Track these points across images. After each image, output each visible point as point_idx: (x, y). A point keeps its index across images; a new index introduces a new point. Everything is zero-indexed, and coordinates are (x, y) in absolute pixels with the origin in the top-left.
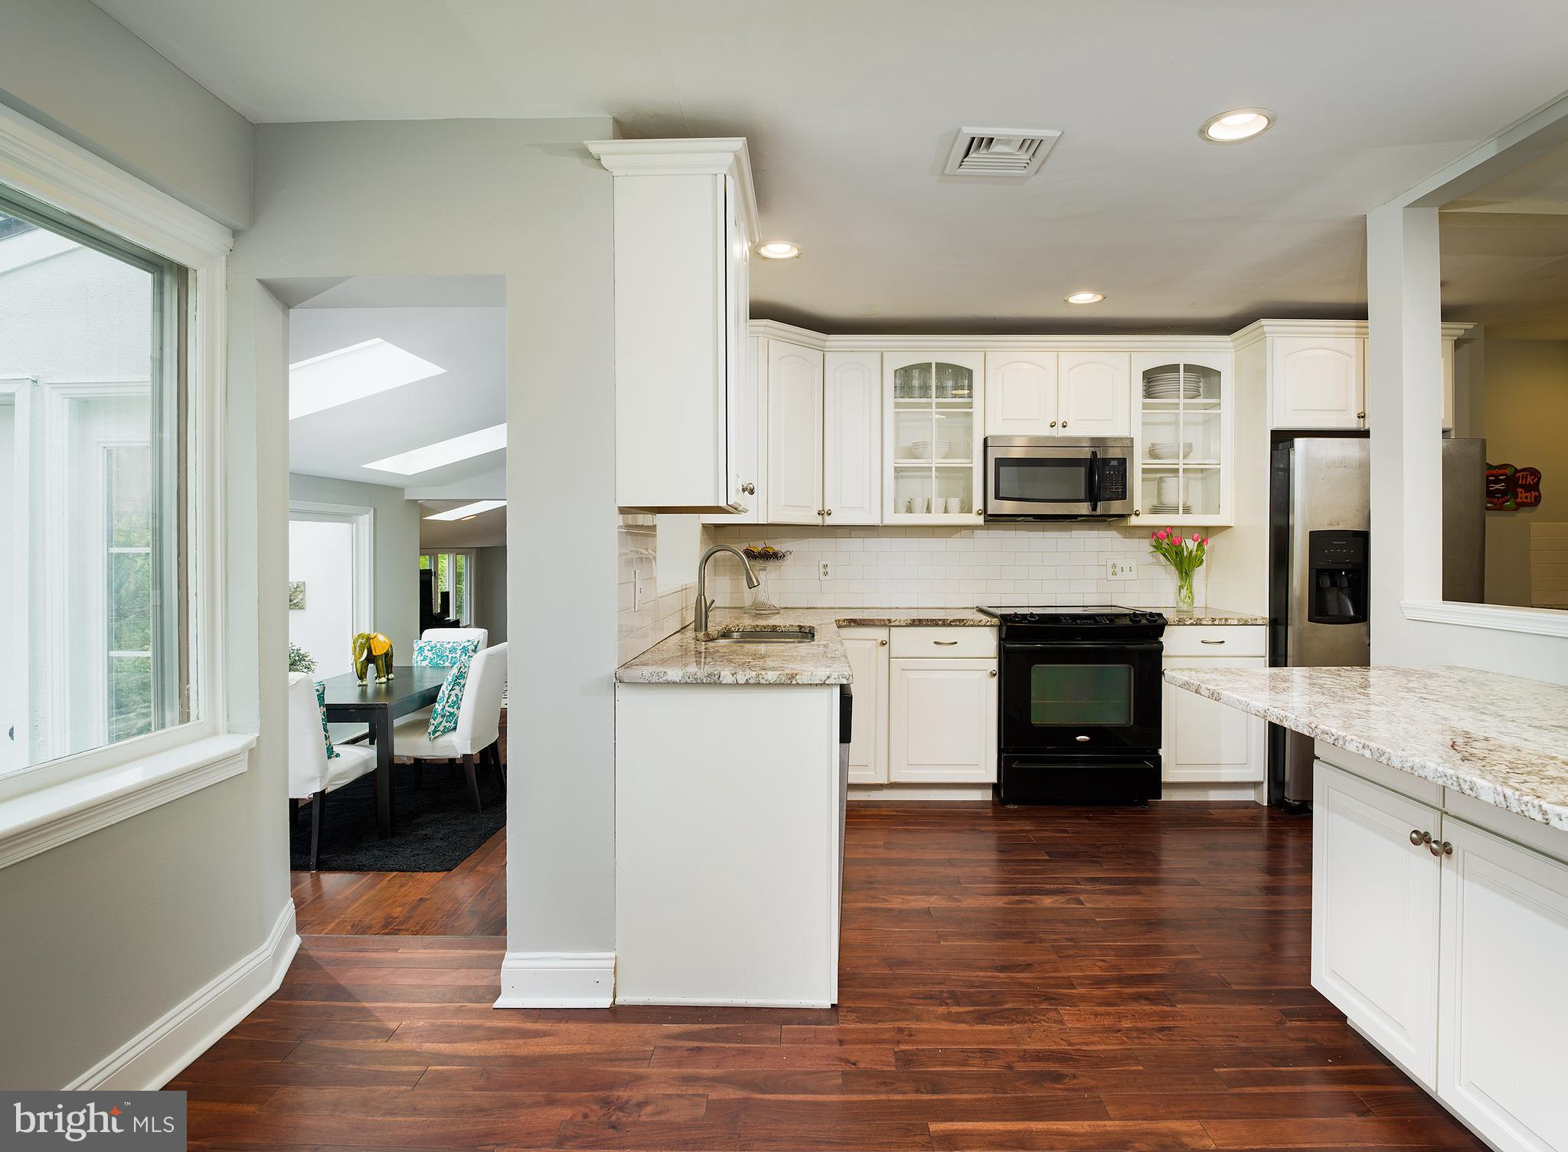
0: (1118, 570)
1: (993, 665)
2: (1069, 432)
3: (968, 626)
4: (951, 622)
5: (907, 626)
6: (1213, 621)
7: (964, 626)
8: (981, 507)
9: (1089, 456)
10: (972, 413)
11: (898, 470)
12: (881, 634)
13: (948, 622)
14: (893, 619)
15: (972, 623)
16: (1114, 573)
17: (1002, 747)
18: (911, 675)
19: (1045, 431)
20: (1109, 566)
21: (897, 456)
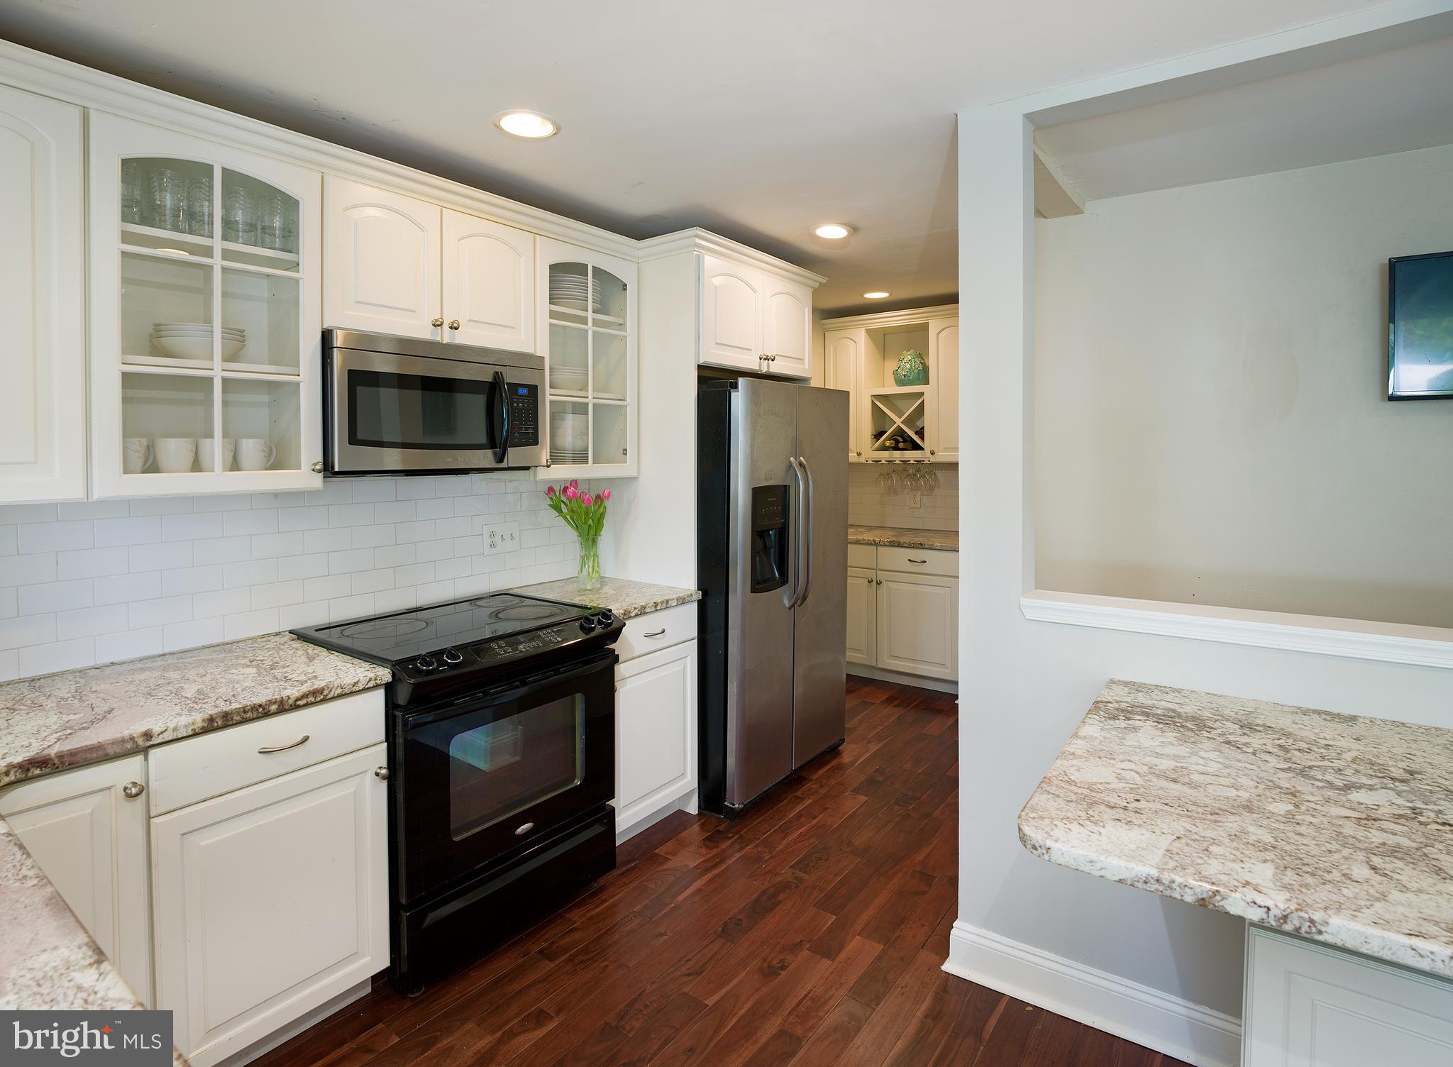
0: (497, 539)
1: (380, 755)
2: (461, 338)
3: (334, 698)
4: (297, 700)
5: (195, 734)
6: (656, 607)
7: (325, 700)
8: (318, 456)
9: (490, 379)
10: (297, 281)
11: (129, 380)
12: (127, 771)
13: (291, 702)
14: (157, 729)
15: (339, 691)
16: (493, 545)
17: (404, 901)
18: (206, 840)
19: (423, 331)
20: (486, 535)
21: (128, 348)
